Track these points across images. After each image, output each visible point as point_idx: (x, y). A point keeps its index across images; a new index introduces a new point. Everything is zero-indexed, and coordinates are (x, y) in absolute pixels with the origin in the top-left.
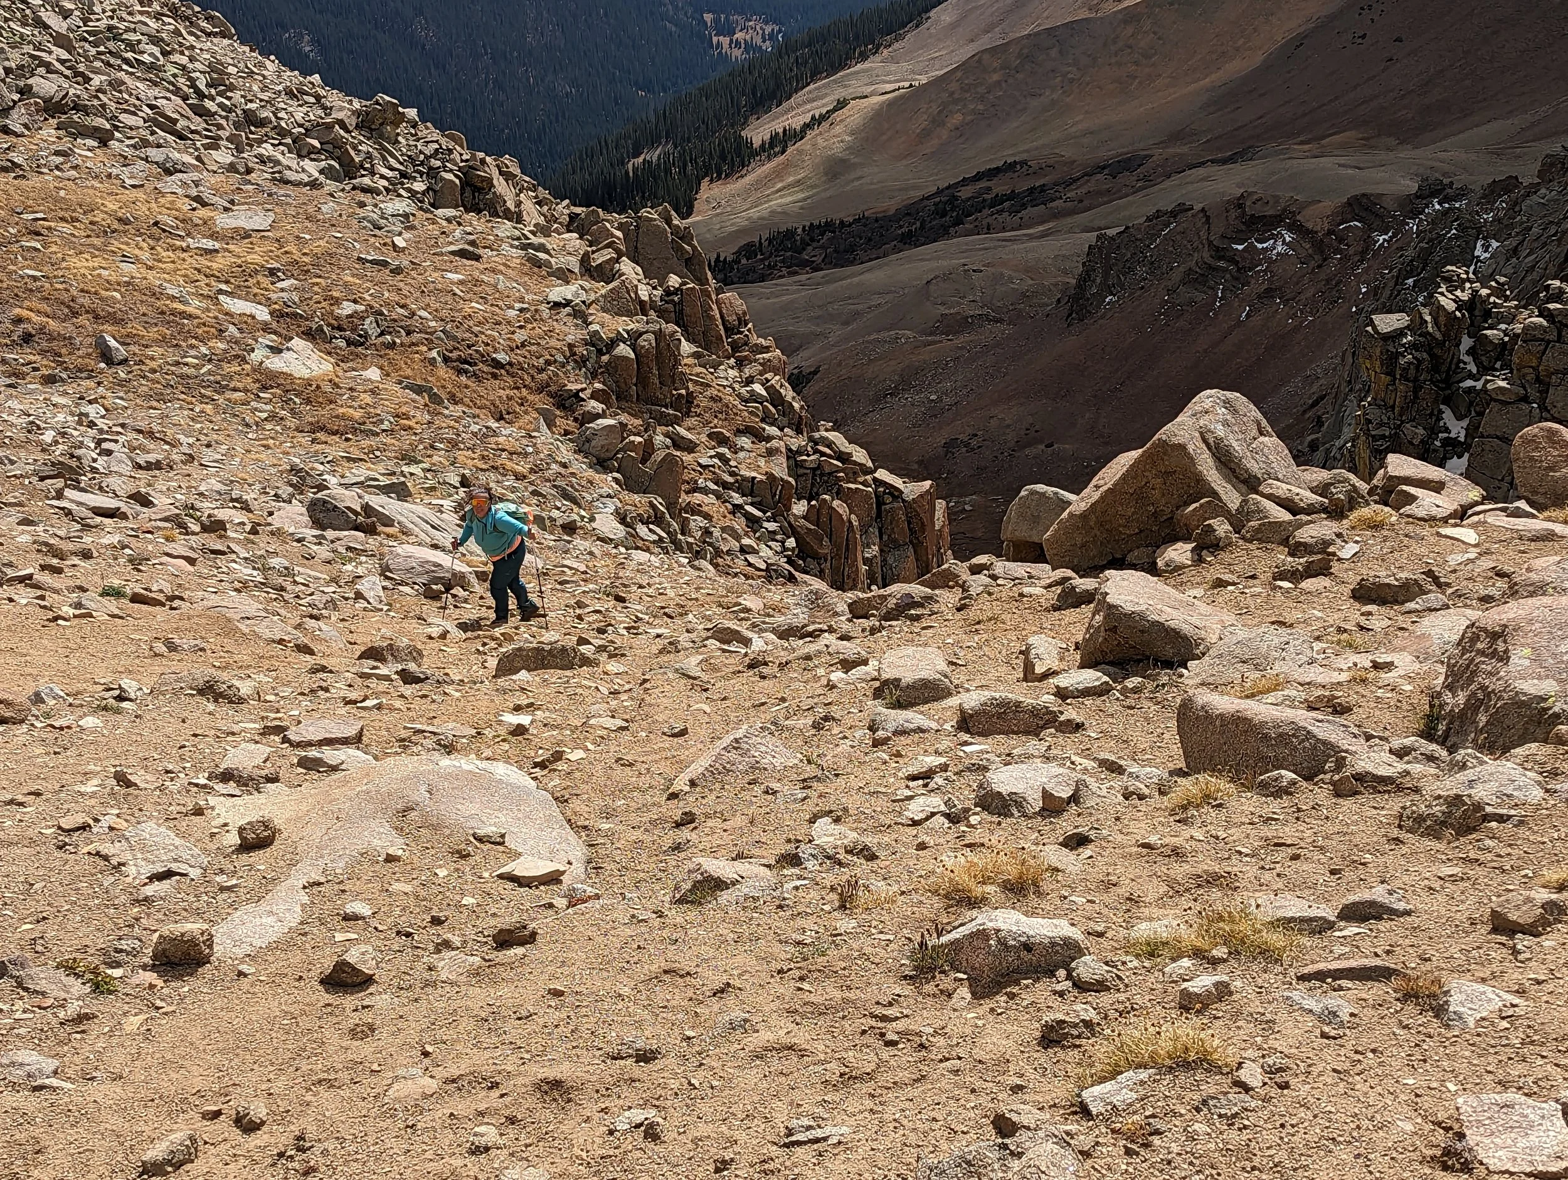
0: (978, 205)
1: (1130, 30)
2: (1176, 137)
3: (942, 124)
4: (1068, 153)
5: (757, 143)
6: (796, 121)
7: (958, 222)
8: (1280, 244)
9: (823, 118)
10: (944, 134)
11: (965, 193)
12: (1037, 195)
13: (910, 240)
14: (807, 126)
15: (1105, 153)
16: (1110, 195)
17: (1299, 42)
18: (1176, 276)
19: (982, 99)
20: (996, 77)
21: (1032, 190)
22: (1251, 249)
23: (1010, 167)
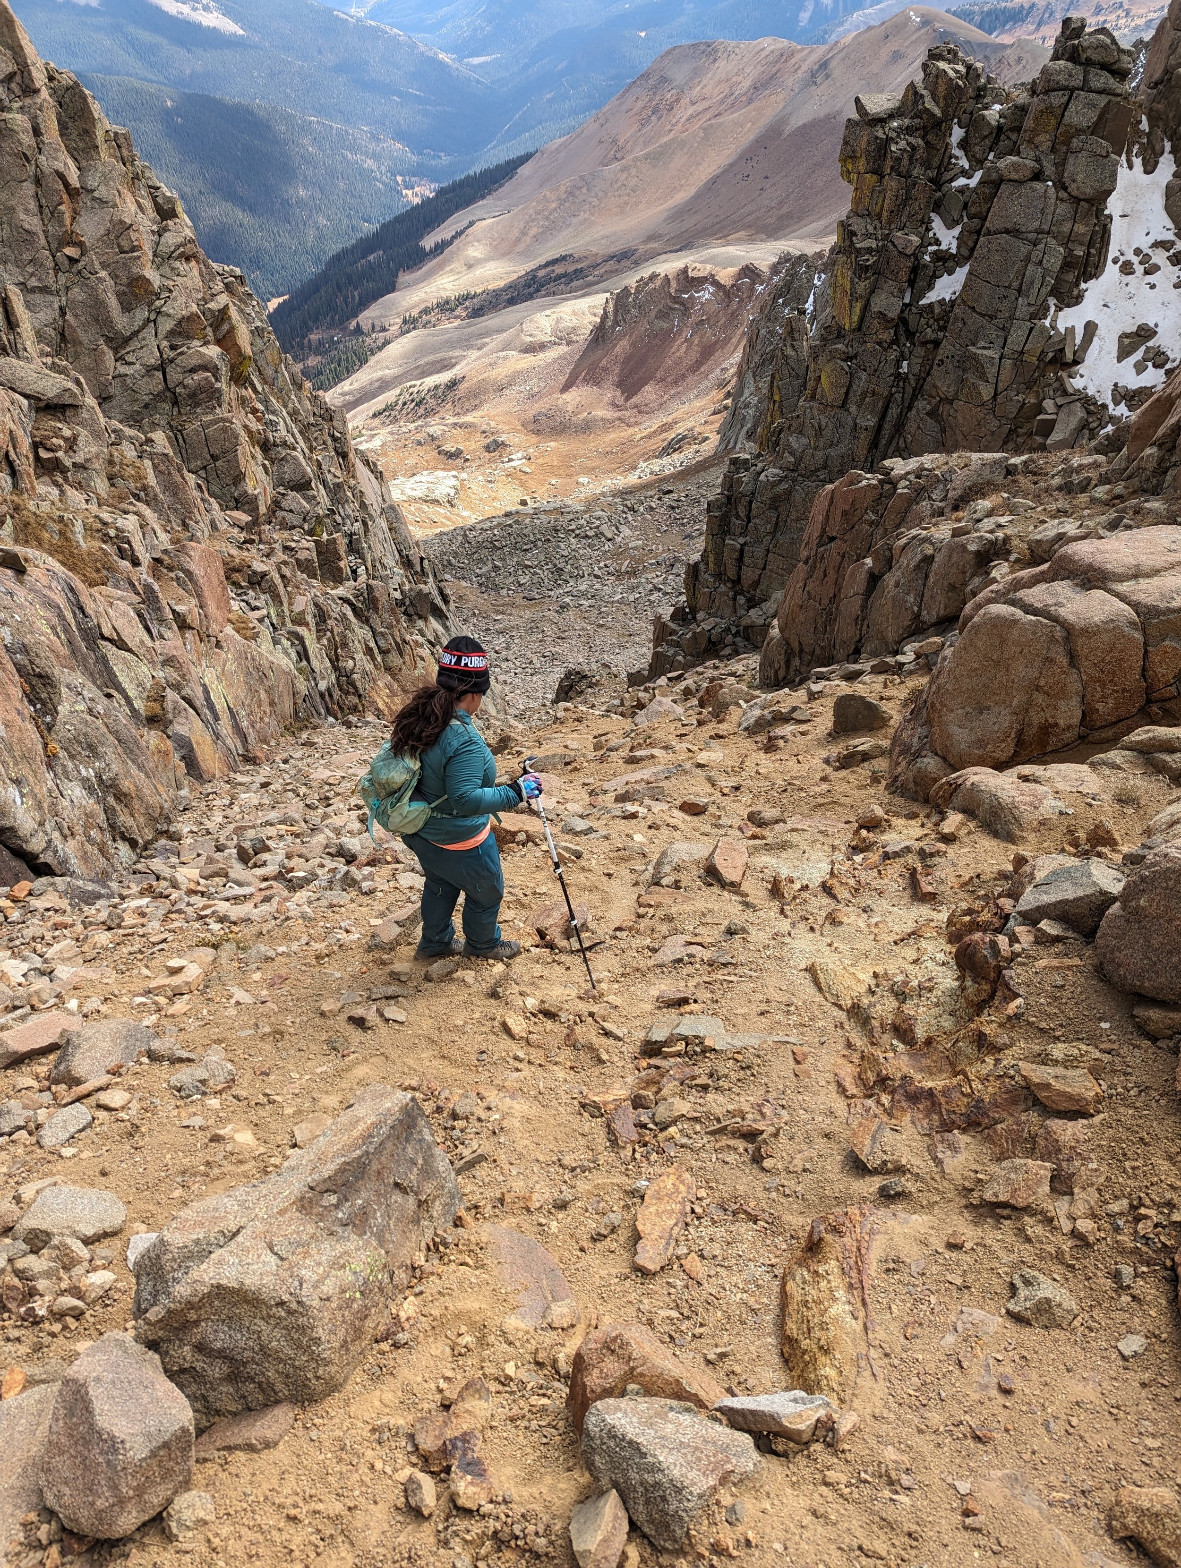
0: (548, 280)
1: (624, 175)
2: (651, 238)
3: (526, 234)
4: (594, 250)
5: (427, 249)
6: (447, 236)
7: (538, 291)
8: (706, 294)
9: (462, 232)
10: (528, 239)
11: (541, 273)
12: (578, 274)
13: (512, 302)
14: (454, 237)
15: (613, 249)
16: (616, 272)
17: (714, 181)
18: (653, 314)
19: (547, 218)
20: (554, 205)
21: (576, 271)
22: (691, 297)
23: (563, 258)
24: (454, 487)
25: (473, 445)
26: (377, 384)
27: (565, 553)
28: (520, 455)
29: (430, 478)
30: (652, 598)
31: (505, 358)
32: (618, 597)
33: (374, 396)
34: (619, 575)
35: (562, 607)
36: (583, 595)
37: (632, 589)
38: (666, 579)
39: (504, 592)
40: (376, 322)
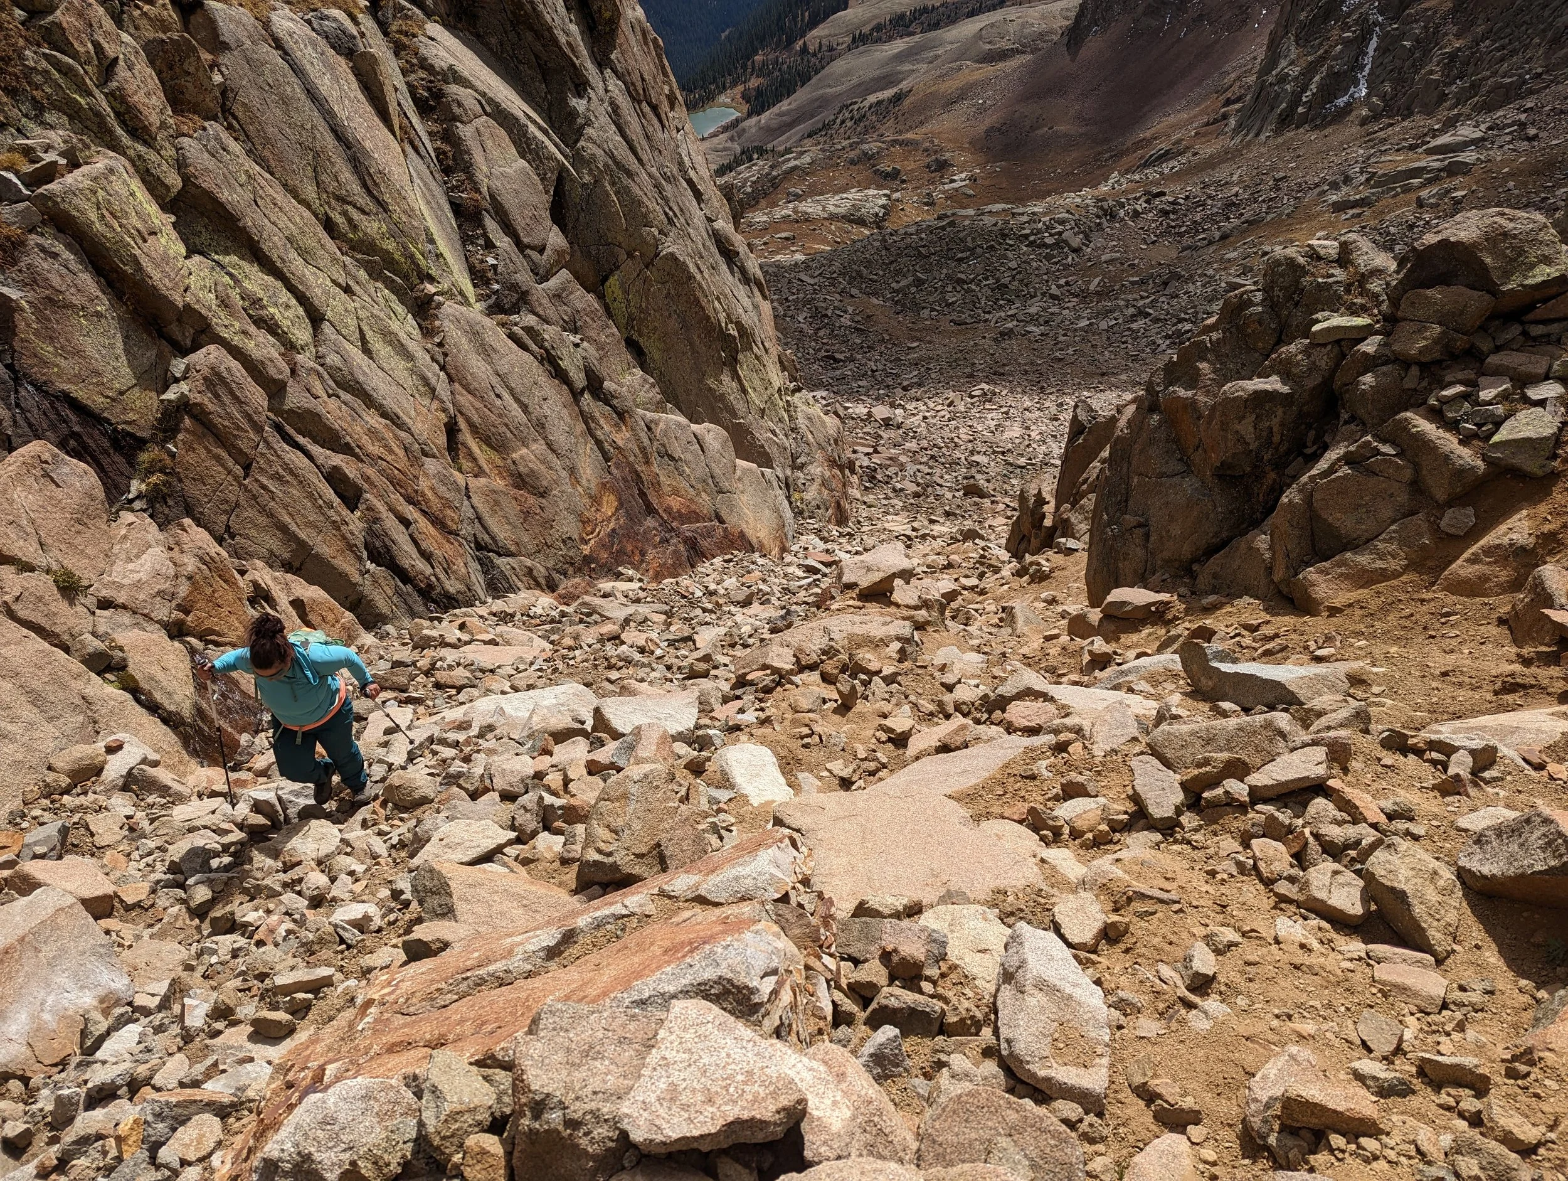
13: (972, 14)
18: (1140, 10)
24: (884, 206)
25: (910, 165)
26: (817, 104)
27: (1013, 264)
28: (963, 176)
29: (858, 196)
30: (1134, 326)
31: (959, 69)
32: (1084, 323)
33: (812, 116)
34: (1084, 296)
35: (1002, 334)
36: (1033, 319)
37: (1107, 313)
38: (1156, 301)
39: (925, 313)
40: (824, 41)
